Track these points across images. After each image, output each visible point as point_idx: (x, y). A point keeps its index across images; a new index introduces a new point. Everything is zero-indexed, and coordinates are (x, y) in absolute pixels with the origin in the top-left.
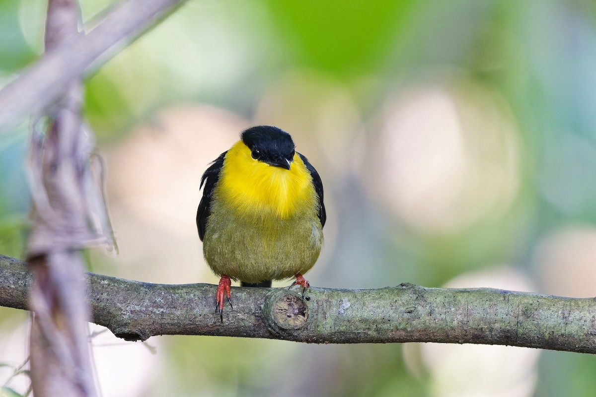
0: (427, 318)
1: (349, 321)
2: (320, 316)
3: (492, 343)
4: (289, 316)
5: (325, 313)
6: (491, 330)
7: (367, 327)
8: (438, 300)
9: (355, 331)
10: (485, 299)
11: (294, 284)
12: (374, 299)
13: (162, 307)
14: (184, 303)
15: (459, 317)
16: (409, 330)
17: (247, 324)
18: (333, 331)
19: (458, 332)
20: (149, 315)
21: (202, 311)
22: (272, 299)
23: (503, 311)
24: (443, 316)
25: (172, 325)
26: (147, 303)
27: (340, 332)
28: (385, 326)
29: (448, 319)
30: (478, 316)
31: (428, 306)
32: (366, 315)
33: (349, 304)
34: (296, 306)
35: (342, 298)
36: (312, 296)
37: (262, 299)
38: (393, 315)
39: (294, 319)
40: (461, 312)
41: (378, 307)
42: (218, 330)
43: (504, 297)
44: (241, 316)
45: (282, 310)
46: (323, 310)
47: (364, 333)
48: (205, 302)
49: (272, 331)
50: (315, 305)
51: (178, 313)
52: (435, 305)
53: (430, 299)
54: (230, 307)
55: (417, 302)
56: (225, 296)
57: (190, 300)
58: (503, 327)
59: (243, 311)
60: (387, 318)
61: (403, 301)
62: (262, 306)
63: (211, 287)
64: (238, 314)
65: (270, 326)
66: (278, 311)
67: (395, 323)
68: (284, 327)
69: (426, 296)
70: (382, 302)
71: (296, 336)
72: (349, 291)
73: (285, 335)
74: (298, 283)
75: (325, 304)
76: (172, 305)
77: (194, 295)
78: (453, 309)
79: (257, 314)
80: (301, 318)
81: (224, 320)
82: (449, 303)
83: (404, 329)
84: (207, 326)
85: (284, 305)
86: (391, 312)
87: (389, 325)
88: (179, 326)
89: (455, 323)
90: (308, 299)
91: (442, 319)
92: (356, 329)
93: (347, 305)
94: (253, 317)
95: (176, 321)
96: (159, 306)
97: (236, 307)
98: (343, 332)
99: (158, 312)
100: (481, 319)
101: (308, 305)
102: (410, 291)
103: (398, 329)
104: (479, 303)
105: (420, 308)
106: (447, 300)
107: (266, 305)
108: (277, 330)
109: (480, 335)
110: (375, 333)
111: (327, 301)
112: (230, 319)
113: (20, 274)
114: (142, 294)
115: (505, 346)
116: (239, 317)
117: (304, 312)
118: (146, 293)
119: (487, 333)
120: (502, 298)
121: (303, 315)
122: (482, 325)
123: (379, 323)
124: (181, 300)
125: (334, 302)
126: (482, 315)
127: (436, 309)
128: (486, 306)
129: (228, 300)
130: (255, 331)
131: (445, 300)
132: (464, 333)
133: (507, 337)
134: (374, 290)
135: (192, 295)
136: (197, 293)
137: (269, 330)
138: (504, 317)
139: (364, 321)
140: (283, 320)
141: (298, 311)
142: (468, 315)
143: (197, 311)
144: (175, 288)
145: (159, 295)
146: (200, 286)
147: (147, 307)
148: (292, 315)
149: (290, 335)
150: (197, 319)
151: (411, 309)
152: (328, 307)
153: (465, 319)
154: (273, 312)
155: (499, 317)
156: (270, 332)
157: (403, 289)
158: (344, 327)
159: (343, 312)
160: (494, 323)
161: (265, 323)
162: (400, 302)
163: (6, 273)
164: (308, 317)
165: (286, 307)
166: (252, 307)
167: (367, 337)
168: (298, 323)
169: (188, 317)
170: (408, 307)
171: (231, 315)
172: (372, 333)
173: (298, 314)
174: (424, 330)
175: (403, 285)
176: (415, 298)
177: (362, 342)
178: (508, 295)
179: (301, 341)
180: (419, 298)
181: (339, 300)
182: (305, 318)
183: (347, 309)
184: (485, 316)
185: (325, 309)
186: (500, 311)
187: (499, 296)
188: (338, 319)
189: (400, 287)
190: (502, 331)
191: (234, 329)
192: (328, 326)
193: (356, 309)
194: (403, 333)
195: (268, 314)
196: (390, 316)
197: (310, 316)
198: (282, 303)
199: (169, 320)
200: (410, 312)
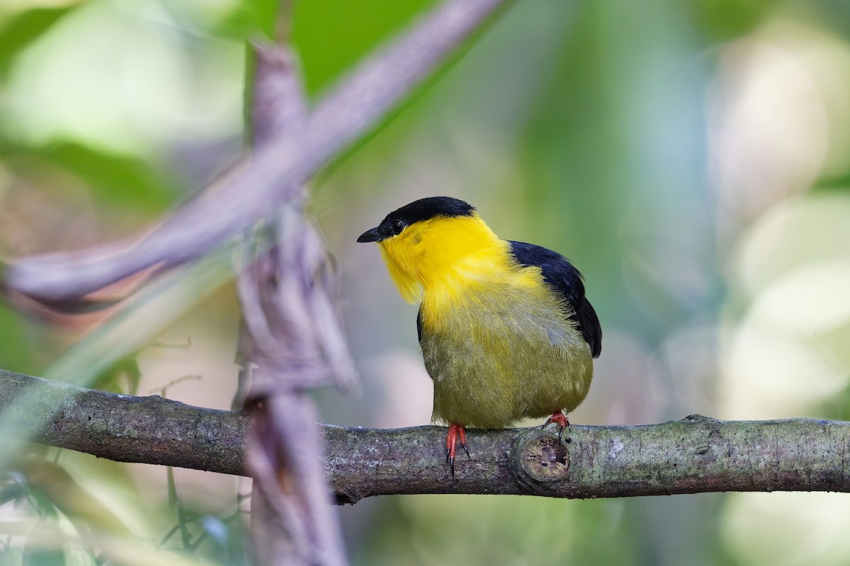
0: (725, 460)
1: (622, 467)
2: (585, 463)
3: (809, 490)
4: (545, 465)
5: (591, 459)
6: (809, 472)
7: (647, 474)
8: (739, 435)
9: (631, 481)
10: (798, 432)
11: (549, 422)
12: (655, 437)
13: (377, 459)
14: (405, 453)
15: (767, 457)
16: (701, 476)
17: (488, 476)
18: (603, 482)
19: (765, 477)
20: (360, 469)
21: (427, 462)
22: (521, 444)
23: (823, 448)
24: (746, 456)
25: (391, 481)
26: (356, 454)
27: (612, 483)
28: (671, 473)
29: (753, 461)
30: (791, 455)
31: (726, 445)
32: (645, 459)
33: (621, 446)
34: (553, 451)
35: (613, 438)
36: (573, 437)
37: (507, 443)
38: (680, 458)
39: (551, 468)
40: (769, 450)
41: (661, 448)
42: (451, 486)
43: (824, 429)
44: (480, 466)
45: (535, 457)
46: (588, 454)
47: (644, 482)
48: (432, 451)
49: (523, 484)
50: (578, 448)
51: (398, 465)
52: (734, 443)
53: (728, 435)
54: (466, 455)
55: (710, 439)
56: (459, 442)
57: (414, 448)
58: (823, 469)
59: (482, 459)
60: (672, 462)
61: (693, 439)
62: (508, 452)
63: (440, 430)
64: (477, 464)
65: (520, 478)
66: (529, 458)
67: (681, 469)
68: (539, 479)
69: (722, 430)
70: (666, 441)
71: (555, 491)
72: (621, 428)
73: (540, 489)
74: (554, 421)
75: (590, 447)
76: (390, 456)
77: (418, 442)
78: (758, 447)
79: (501, 464)
80: (560, 466)
82: (753, 439)
83: (695, 476)
84: (437, 481)
85: (537, 451)
86: (678, 454)
87: (675, 471)
88: (400, 484)
89: (762, 464)
90: (569, 441)
91: (744, 461)
92: (633, 478)
93: (619, 446)
94: (496, 468)
95: (396, 477)
96: (372, 458)
97: (473, 455)
98: (615, 482)
99: (371, 466)
100: (795, 458)
101: (570, 449)
102: (701, 426)
103: (687, 476)
104: (792, 437)
105: (714, 447)
106: (750, 435)
107: (514, 452)
108: (529, 483)
109: (795, 480)
110: (657, 483)
111: (593, 443)
112: (467, 471)
113: (189, 423)
114: (350, 444)
115: (826, 492)
116: (478, 468)
117: (564, 458)
118: (355, 441)
119: (804, 476)
120: (821, 431)
121: (563, 462)
122: (797, 466)
123: (663, 469)
124: (401, 449)
125: (602, 443)
126: (797, 454)
127: (736, 448)
128: (801, 442)
129: (463, 446)
130: (500, 486)
131: (747, 436)
132: (773, 478)
133: (830, 481)
134: (652, 426)
135: (415, 442)
136: (421, 438)
137: (518, 484)
138: (825, 455)
139: (643, 467)
140: (537, 470)
141: (555, 458)
142: (778, 453)
143: (423, 462)
144: (393, 433)
145: (373, 443)
146: (424, 429)
147: (357, 459)
148: (549, 463)
149: (547, 488)
150: (423, 473)
151: (704, 449)
152: (595, 450)
153: (774, 460)
154: (523, 459)
155: (819, 456)
156: (520, 486)
157: (691, 423)
158: (617, 477)
159: (614, 456)
160: (812, 463)
161: (513, 475)
162: (689, 441)
163: (170, 421)
164: (569, 465)
165: (540, 453)
166: (495, 454)
167: (646, 488)
168: (556, 473)
169: (411, 471)
170: (699, 446)
171: (468, 466)
172: (653, 482)
173: (556, 461)
174: (722, 476)
175: (690, 418)
176: (708, 434)
177: (641, 495)
178: (829, 425)
179: (561, 496)
180: (713, 434)
181: (609, 441)
182: (566, 466)
183: (620, 452)
184: (800, 455)
185: (591, 453)
186: (818, 447)
187: (818, 427)
188: (609, 466)
189: (687, 421)
190: (824, 473)
191: (471, 483)
192: (595, 475)
193: (632, 452)
194: (693, 481)
195: (517, 463)
196: (676, 459)
197: (572, 463)
198: (535, 448)
199: (386, 476)
200: (702, 453)
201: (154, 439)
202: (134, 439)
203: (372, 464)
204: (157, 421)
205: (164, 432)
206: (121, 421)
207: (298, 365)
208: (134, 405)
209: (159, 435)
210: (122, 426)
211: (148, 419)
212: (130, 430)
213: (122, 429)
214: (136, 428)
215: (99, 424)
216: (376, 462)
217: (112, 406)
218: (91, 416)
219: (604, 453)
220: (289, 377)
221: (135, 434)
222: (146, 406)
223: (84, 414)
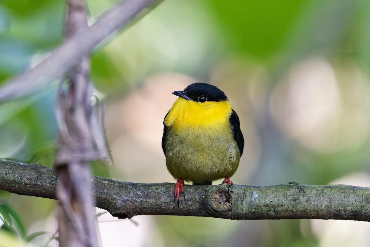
0: (306, 204)
1: (257, 206)
2: (239, 202)
3: (346, 219)
4: (220, 203)
5: (242, 201)
6: (345, 211)
7: (269, 209)
8: (313, 192)
9: (261, 212)
10: (341, 192)
11: (223, 183)
12: (273, 192)
14: (155, 195)
15: (326, 203)
16: (294, 211)
17: (194, 207)
18: (247, 212)
19: (325, 212)
20: (133, 202)
21: (165, 200)
22: (209, 193)
23: (353, 199)
24: (316, 202)
25: (148, 208)
26: (132, 195)
27: (252, 213)
28: (280, 209)
29: (319, 204)
30: (337, 202)
31: (306, 196)
32: (268, 202)
33: (257, 195)
34: (224, 197)
35: (253, 191)
36: (234, 190)
37: (203, 192)
38: (285, 202)
39: (223, 205)
40: (327, 200)
41: (276, 197)
42: (176, 211)
43: (354, 191)
44: (190, 202)
45: (216, 199)
46: (241, 199)
47: (267, 213)
48: (168, 195)
49: (210, 212)
50: (236, 195)
51: (152, 201)
52: (310, 196)
53: (307, 192)
54: (183, 197)
55: (299, 194)
56: (180, 191)
57: (159, 193)
58: (353, 209)
59: (191, 199)
60: (281, 204)
61: (291, 193)
62: (203, 197)
63: (172, 185)
64: (189, 202)
65: (208, 209)
66: (213, 200)
67: (285, 207)
68: (217, 210)
69: (305, 190)
70: (278, 194)
71: (225, 216)
72: (257, 187)
73: (218, 214)
74: (226, 182)
75: (242, 195)
76: (147, 196)
78: (322, 198)
79: (200, 202)
80: (228, 204)
81: (180, 205)
82: (319, 194)
83: (292, 211)
84: (169, 209)
85: (217, 196)
86: (284, 200)
87: (282, 208)
88: (152, 210)
89: (323, 206)
90: (232, 192)
91: (315, 204)
92: (262, 211)
93: (256, 196)
94: (197, 204)
95: (150, 206)
96: (139, 197)
97: (187, 197)
98: (253, 212)
99: (138, 201)
100: (339, 204)
101: (232, 196)
102: (295, 187)
103: (288, 211)
104: (338, 194)
105: (301, 197)
106: (318, 192)
107: (206, 196)
108: (213, 211)
109: (339, 214)
110: (273, 213)
111: (244, 193)
112: (183, 205)
113: (53, 177)
114: (129, 190)
115: (354, 221)
116: (189, 203)
117: (230, 200)
118: (131, 189)
119: (343, 213)
120: (352, 191)
121: (229, 202)
122: (340, 208)
123: (276, 207)
124: (153, 193)
125: (248, 194)
126: (340, 202)
127: (311, 198)
128: (342, 196)
129: (182, 193)
130: (199, 212)
132: (329, 213)
133: (355, 215)
134: (272, 186)
135: (160, 190)
136: (163, 189)
137: (207, 212)
138: (353, 203)
139: (267, 206)
140: (216, 205)
141: (225, 200)
142: (331, 201)
143: (163, 200)
144: (149, 186)
145: (140, 190)
146: (165, 184)
147: (132, 198)
148: (222, 202)
149: (221, 214)
150: (163, 205)
151: (296, 198)
152: (244, 197)
153: (329, 204)
154: (210, 200)
155: (350, 203)
156: (208, 213)
157: (291, 186)
158: (254, 210)
159: (253, 200)
160: (347, 207)
161: (205, 207)
162: (289, 194)
163: (44, 177)
164: (232, 203)
165: (218, 197)
166: (197, 197)
167: (268, 216)
168: (225, 207)
169: (157, 204)
170: (294, 197)
171: (184, 202)
172: (271, 213)
173: (226, 202)
174: (304, 211)
175: (290, 183)
176: (298, 191)
177: (266, 219)
178: (356, 189)
179: (228, 218)
180: (301, 191)
181: (251, 193)
182: (230, 204)
183: (256, 198)
184: (342, 202)
185: (242, 198)
186: (351, 199)
187: (351, 190)
188: (250, 204)
189: (289, 185)
190: (352, 211)
191: (186, 211)
192: (244, 209)
193: (262, 198)
194: (291, 213)
195: (207, 202)
196: (282, 202)
197: (233, 202)
198: (216, 195)
199: (145, 206)
200: (295, 200)
201: (36, 185)
202: (27, 184)
203: (139, 200)
204: (38, 176)
205: (41, 181)
206: (21, 176)
207: (83, 150)
208: (28, 168)
209: (39, 183)
210: (21, 178)
211: (34, 174)
212: (25, 180)
213: (22, 179)
214: (28, 179)
215: (10, 177)
216: (141, 199)
217: (17, 169)
218: (7, 173)
219: (248, 198)
220: (78, 156)
221: (27, 182)
222: (33, 169)
223: (4, 172)
